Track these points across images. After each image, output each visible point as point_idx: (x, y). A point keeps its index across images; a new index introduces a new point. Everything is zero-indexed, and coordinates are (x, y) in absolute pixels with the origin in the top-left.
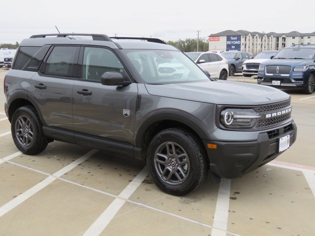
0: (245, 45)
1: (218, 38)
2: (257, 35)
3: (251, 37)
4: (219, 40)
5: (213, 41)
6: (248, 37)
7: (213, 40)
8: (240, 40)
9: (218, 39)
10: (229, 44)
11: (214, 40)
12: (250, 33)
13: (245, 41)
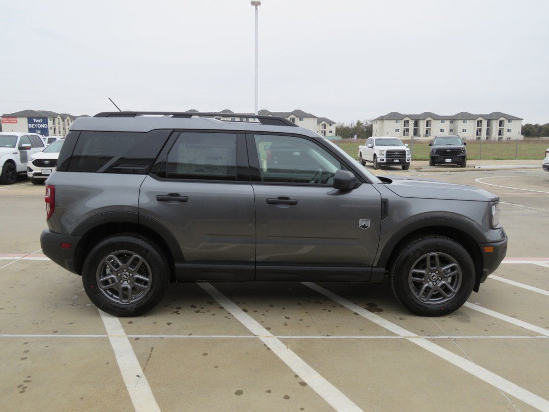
0: (55, 129)
1: (14, 119)
2: (68, 118)
3: (61, 121)
4: (17, 122)
5: (7, 123)
6: (57, 120)
7: (8, 121)
8: (47, 123)
9: (15, 121)
10: (32, 128)
11: (9, 123)
12: (59, 115)
13: (54, 124)
